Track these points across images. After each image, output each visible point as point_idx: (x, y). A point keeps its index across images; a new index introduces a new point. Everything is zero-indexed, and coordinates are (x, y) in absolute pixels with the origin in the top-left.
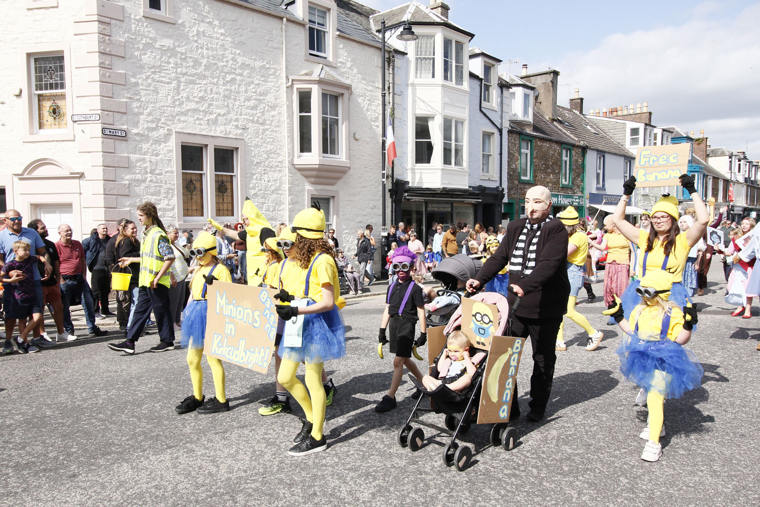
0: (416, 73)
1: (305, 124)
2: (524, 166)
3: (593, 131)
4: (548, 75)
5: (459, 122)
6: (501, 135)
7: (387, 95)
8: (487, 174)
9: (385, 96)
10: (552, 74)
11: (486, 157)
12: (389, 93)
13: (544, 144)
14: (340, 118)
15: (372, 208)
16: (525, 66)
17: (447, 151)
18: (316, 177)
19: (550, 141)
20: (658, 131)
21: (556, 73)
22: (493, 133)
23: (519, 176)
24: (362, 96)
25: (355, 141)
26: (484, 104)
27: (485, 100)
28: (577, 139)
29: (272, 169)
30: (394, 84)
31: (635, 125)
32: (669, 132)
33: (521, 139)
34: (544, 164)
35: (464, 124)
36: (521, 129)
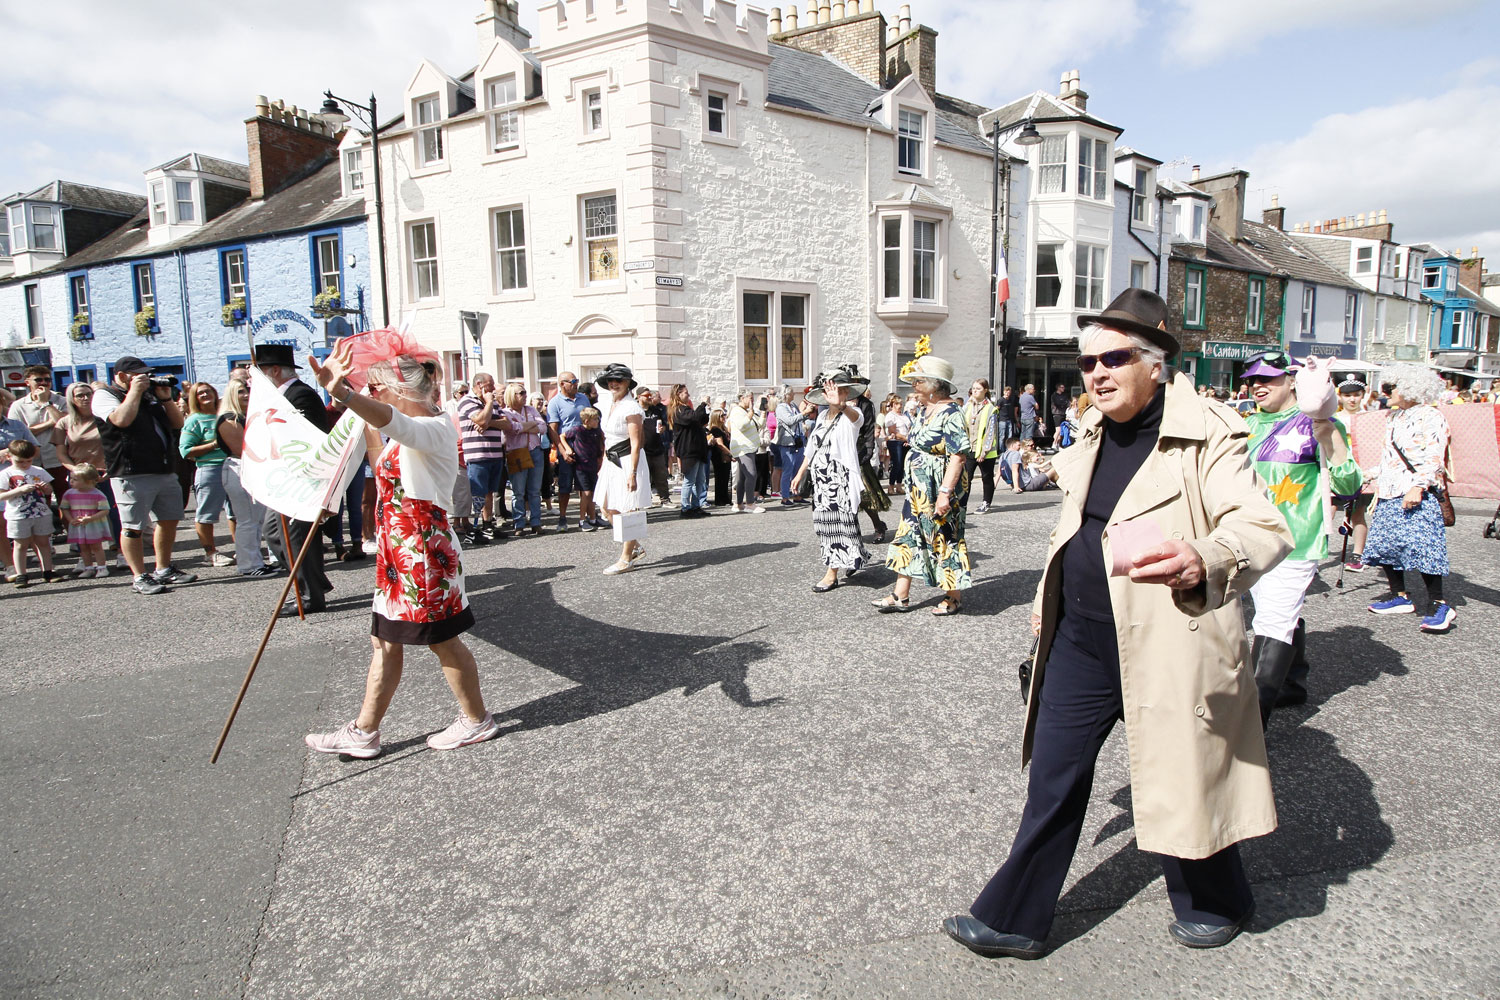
1: (891, 261)
2: (1191, 308)
3: (1299, 254)
4: (1230, 178)
5: (1099, 250)
6: (1158, 264)
7: (999, 218)
9: (996, 220)
10: (1237, 177)
12: (1002, 217)
13: (1222, 275)
14: (937, 251)
15: (975, 366)
16: (1197, 168)
17: (1080, 289)
19: (1231, 269)
20: (1402, 251)
21: (1243, 175)
22: (1147, 263)
23: (1184, 320)
24: (966, 221)
25: (955, 280)
26: (1135, 224)
27: (1135, 218)
28: (1272, 266)
29: (850, 320)
30: (1009, 203)
31: (1365, 243)
32: (1421, 251)
33: (1188, 270)
34: (1221, 303)
35: (1106, 251)
36: (1189, 255)
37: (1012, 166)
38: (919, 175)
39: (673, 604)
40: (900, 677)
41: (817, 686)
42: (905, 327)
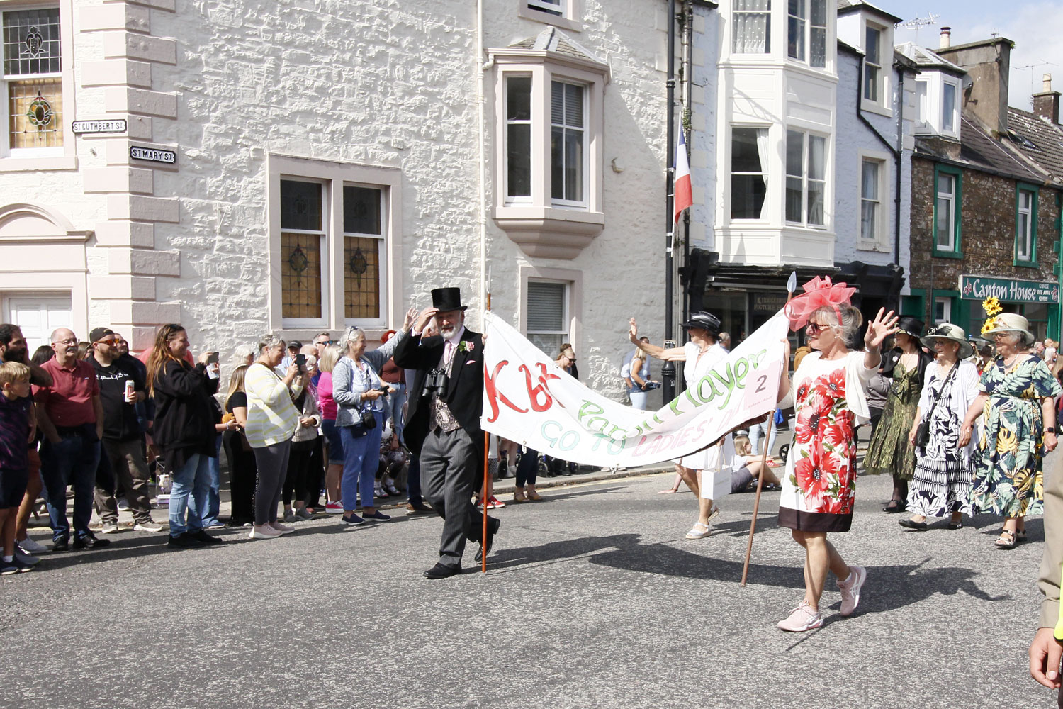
0: (735, 44)
1: (518, 142)
2: (942, 226)
4: (990, 48)
5: (817, 139)
6: (898, 163)
7: (677, 85)
8: (871, 240)
9: (673, 87)
10: (999, 47)
11: (869, 207)
12: (682, 82)
13: (982, 182)
14: (586, 129)
15: (645, 304)
16: (946, 30)
17: (792, 195)
18: (538, 243)
19: (994, 175)
21: (1006, 45)
22: (883, 161)
23: (934, 245)
24: (629, 87)
25: (614, 176)
26: (866, 103)
27: (867, 96)
28: (1046, 173)
29: (454, 228)
30: (690, 64)
33: (937, 173)
34: (982, 221)
35: (827, 141)
36: (938, 153)
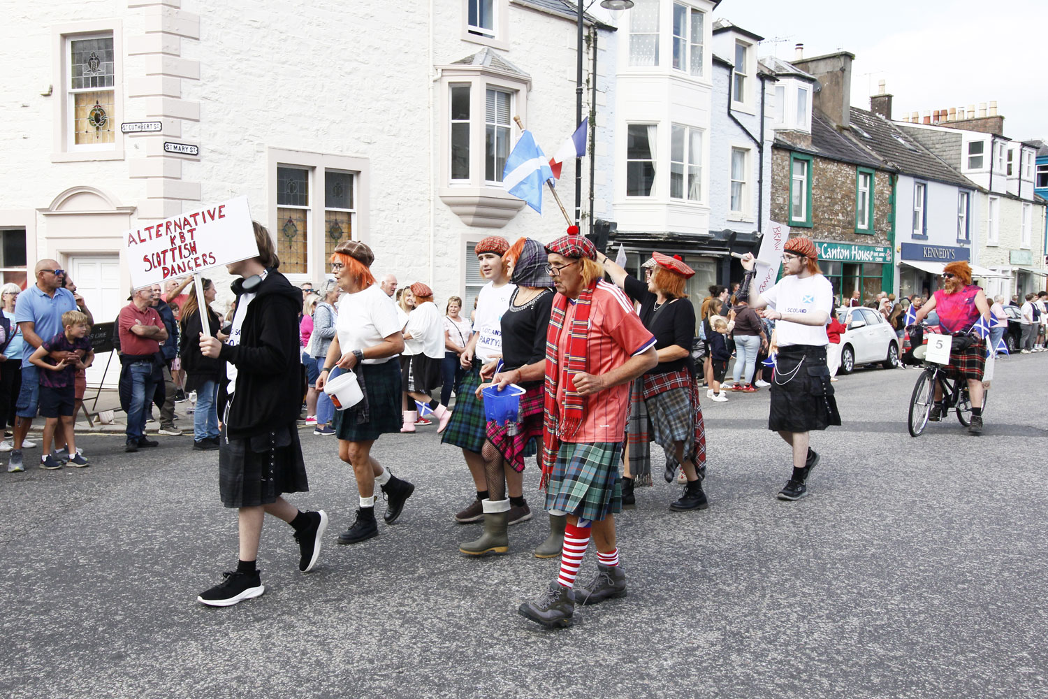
0: (631, 59)
1: (460, 138)
2: (796, 202)
3: (909, 146)
4: (835, 59)
5: (696, 132)
6: (761, 152)
7: (585, 91)
8: (738, 212)
9: (581, 93)
10: (842, 59)
11: (737, 186)
12: (588, 89)
13: (829, 166)
14: (512, 126)
16: (800, 46)
17: (676, 177)
19: (839, 161)
20: (1014, 147)
21: (849, 57)
22: (748, 150)
23: (790, 216)
24: (547, 93)
26: (734, 104)
27: (736, 100)
29: (410, 204)
30: (595, 75)
31: (975, 137)
32: (1033, 147)
33: (792, 159)
34: (828, 198)
35: (704, 134)
36: (793, 143)
37: (599, 32)
38: (492, 37)
39: (174, 566)
40: (470, 653)
41: (364, 671)
42: (477, 215)
